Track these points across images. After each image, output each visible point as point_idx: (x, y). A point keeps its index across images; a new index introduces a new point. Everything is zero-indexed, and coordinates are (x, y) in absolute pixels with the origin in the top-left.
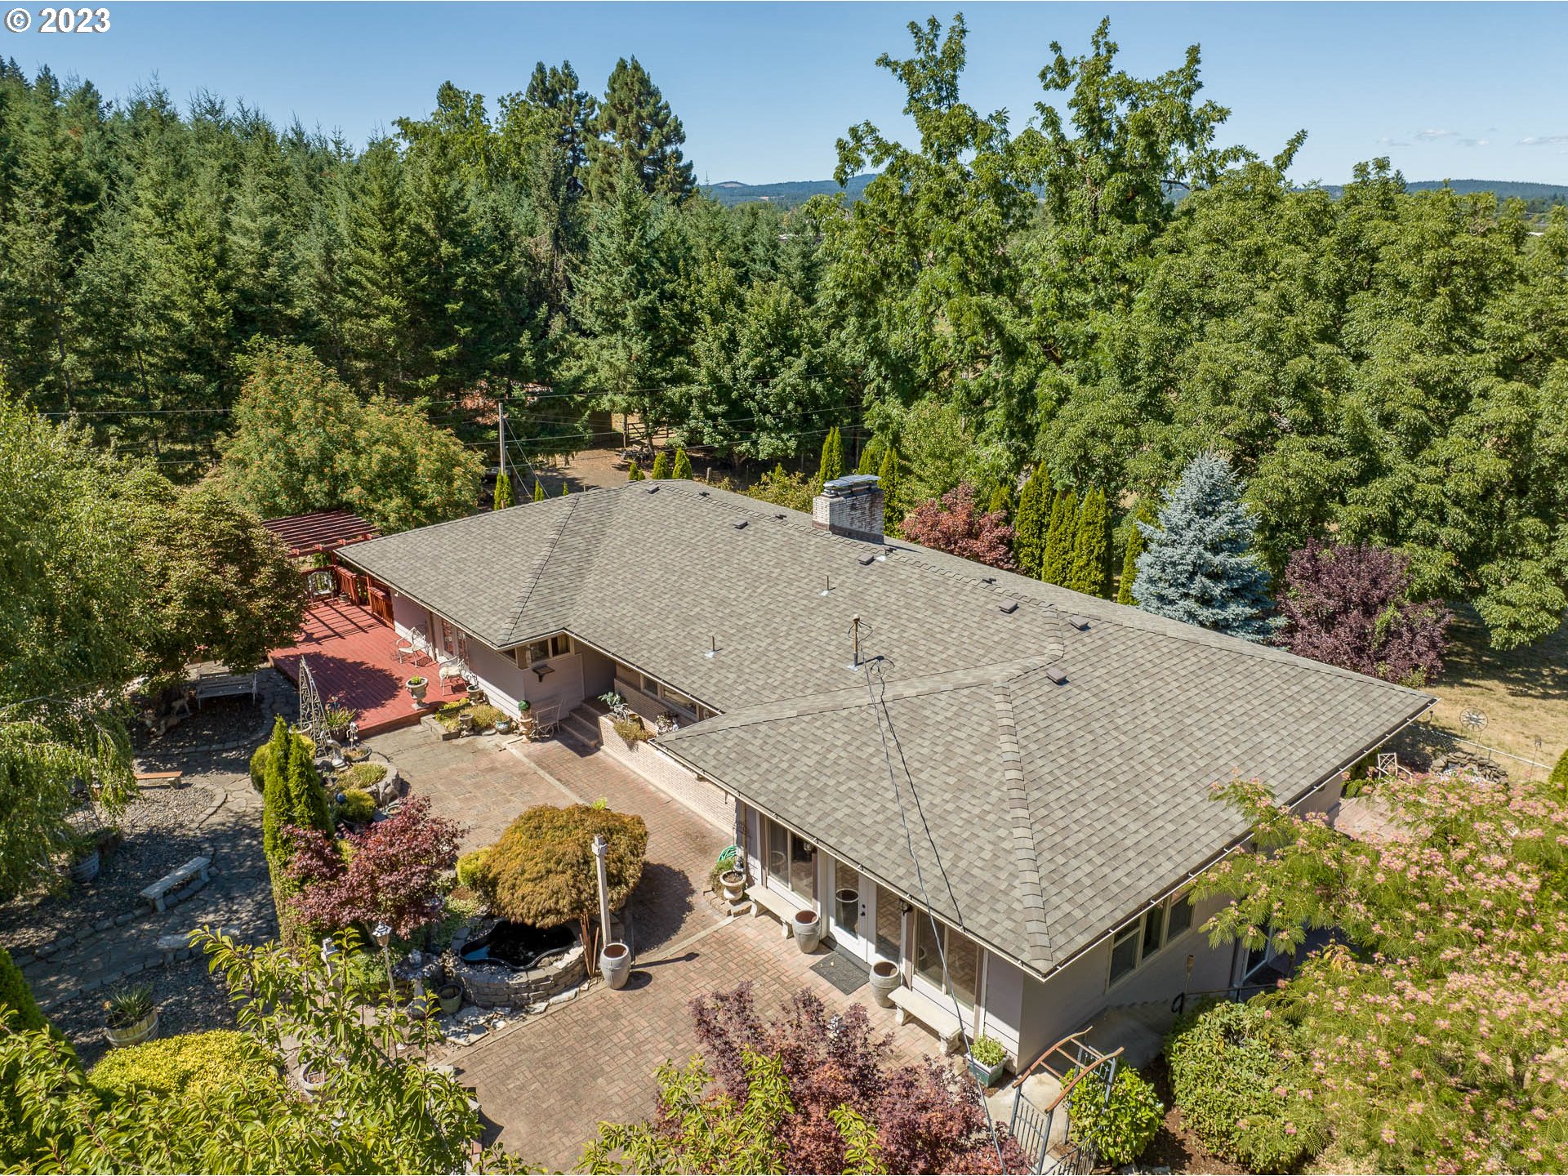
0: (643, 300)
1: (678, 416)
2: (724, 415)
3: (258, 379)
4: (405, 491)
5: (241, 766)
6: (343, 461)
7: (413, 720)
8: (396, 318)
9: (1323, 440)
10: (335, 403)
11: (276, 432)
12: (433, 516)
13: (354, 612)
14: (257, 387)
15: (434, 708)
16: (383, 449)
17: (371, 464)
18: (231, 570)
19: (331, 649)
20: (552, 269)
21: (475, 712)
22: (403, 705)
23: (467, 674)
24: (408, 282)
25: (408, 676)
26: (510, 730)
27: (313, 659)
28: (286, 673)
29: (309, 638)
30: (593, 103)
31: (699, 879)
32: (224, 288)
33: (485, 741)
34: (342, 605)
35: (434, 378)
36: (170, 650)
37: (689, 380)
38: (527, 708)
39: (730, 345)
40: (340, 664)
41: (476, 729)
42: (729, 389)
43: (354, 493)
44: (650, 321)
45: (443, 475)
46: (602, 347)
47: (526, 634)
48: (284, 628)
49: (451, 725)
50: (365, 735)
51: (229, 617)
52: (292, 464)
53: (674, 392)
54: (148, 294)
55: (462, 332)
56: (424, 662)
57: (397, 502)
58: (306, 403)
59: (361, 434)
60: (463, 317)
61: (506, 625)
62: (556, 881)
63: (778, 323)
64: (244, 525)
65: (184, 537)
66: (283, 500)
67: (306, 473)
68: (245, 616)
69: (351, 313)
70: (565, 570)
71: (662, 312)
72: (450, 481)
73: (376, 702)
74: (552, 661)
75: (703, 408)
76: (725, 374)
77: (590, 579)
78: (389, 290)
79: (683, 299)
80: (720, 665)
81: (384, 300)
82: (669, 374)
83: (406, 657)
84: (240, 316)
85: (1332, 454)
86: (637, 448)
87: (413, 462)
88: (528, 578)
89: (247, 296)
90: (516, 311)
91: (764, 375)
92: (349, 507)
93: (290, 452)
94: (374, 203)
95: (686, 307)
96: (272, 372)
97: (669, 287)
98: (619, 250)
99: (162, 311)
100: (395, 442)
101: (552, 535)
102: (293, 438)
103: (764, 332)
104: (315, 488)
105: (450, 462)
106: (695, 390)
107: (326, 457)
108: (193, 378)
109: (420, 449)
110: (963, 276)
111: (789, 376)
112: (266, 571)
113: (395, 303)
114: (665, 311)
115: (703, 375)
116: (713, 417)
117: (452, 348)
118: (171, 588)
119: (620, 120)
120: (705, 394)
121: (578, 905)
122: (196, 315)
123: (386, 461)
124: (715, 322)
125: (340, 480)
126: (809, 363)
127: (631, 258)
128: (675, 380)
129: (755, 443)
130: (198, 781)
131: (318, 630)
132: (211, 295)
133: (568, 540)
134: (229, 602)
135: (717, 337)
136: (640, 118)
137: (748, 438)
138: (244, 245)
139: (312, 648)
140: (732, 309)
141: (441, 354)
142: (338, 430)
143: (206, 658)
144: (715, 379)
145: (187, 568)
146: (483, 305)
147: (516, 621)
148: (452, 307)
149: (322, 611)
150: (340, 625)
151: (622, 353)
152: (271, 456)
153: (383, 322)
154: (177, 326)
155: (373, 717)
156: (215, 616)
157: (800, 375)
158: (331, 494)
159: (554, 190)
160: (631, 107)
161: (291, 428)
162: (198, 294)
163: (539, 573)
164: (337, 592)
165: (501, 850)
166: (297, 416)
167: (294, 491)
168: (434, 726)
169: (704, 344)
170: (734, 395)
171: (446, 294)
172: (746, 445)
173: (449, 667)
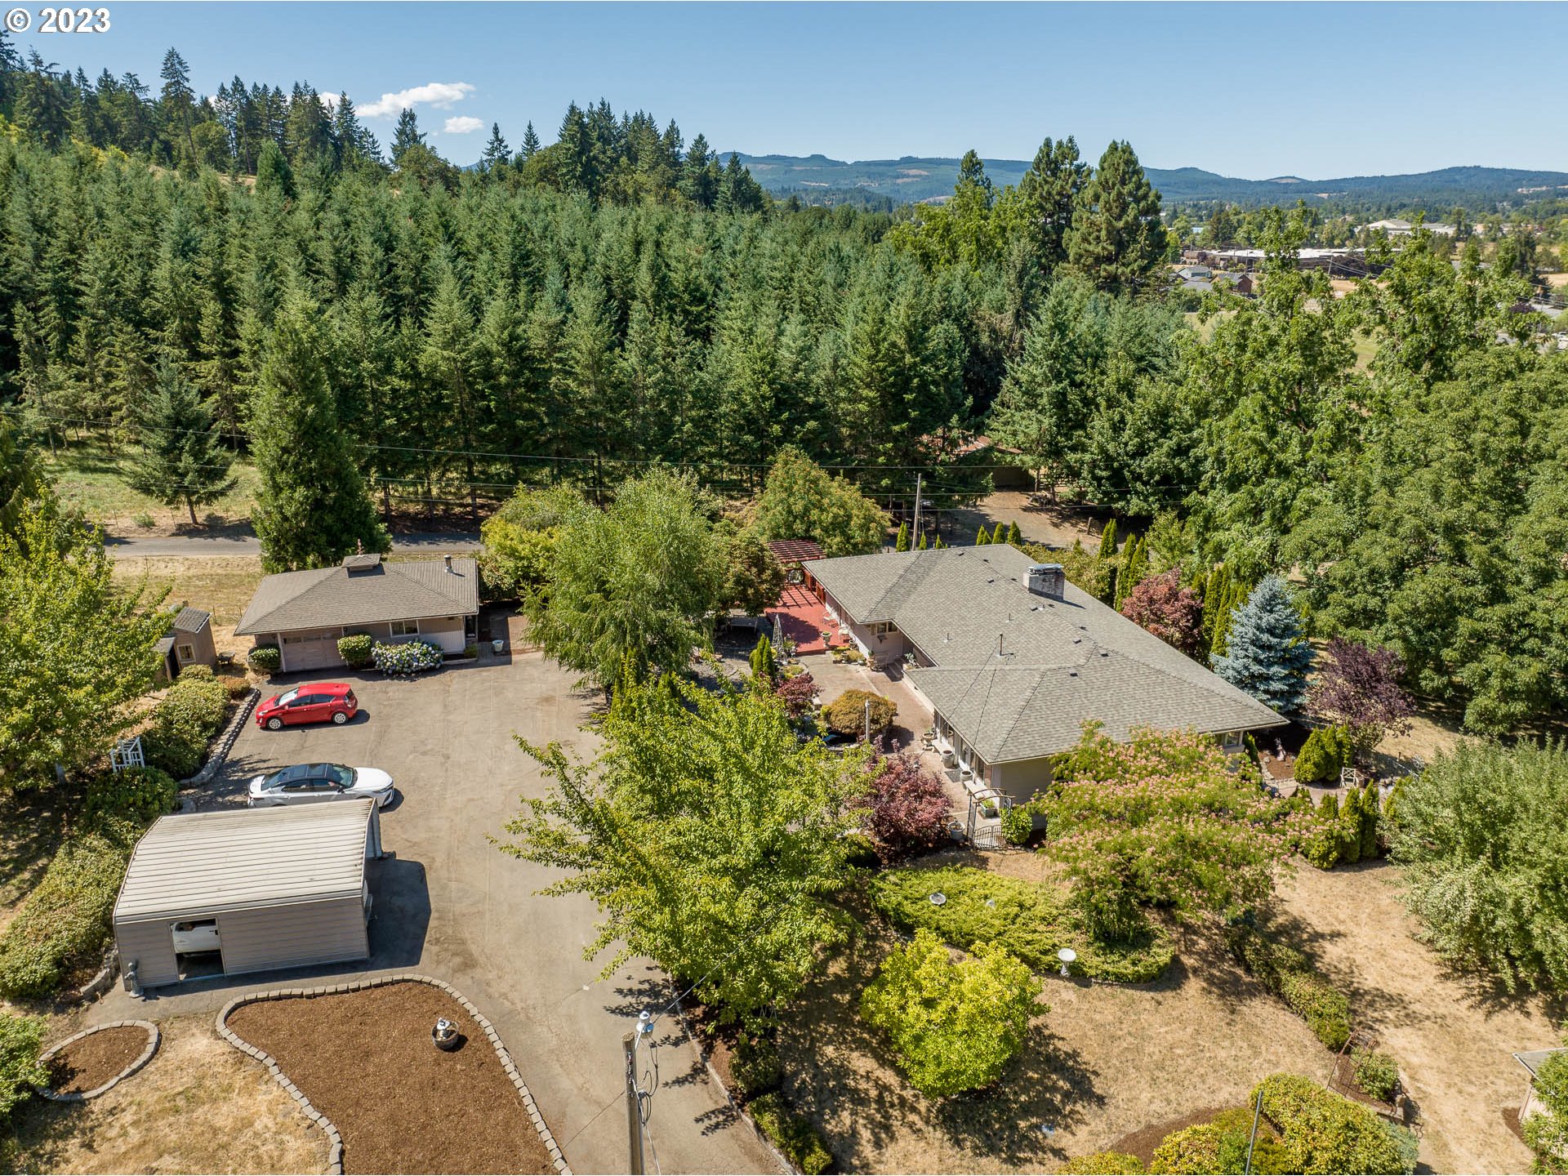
0: (1055, 387)
1: (1074, 474)
2: (1108, 479)
3: (779, 465)
4: (843, 533)
5: (746, 658)
6: (814, 514)
7: (821, 652)
8: (871, 404)
9: (1460, 571)
10: (815, 482)
11: (784, 495)
12: (857, 550)
13: (808, 594)
14: (778, 471)
15: (833, 648)
16: (835, 510)
17: (827, 518)
18: (754, 570)
19: (794, 612)
20: (1010, 340)
21: (852, 653)
22: (820, 644)
23: (852, 635)
24: (884, 380)
25: (825, 630)
26: (864, 664)
27: (783, 616)
28: (770, 619)
29: (784, 605)
30: (1090, 172)
31: (917, 736)
32: (771, 383)
33: (852, 667)
34: (804, 591)
35: (890, 445)
36: (726, 603)
37: (1084, 450)
38: (872, 654)
39: (1118, 427)
40: (796, 620)
41: (849, 661)
42: (1113, 459)
43: (817, 532)
44: (1060, 402)
45: (865, 528)
46: (1023, 418)
47: (873, 619)
48: (773, 598)
49: (838, 657)
50: (798, 655)
51: (750, 591)
52: (790, 512)
53: (1071, 457)
54: (731, 386)
55: (913, 414)
56: (835, 626)
57: (838, 539)
58: (801, 482)
59: (826, 501)
60: (914, 404)
61: (866, 613)
62: (852, 716)
63: (1158, 413)
64: (762, 550)
65: (737, 553)
66: (782, 531)
67: (796, 517)
68: (757, 591)
69: (844, 400)
70: (902, 591)
71: (1070, 397)
72: (868, 529)
73: (808, 641)
74: (888, 633)
75: (1091, 472)
76: (1111, 447)
77: (913, 597)
78: (868, 386)
79: (1089, 387)
80: (948, 646)
81: (865, 392)
82: (1070, 443)
83: (826, 622)
84: (778, 400)
85: (1469, 582)
86: (1044, 493)
87: (849, 517)
88: (882, 592)
89: (785, 388)
90: (952, 399)
91: (1141, 452)
92: (813, 539)
93: (789, 506)
94: (868, 329)
95: (1090, 394)
96: (786, 463)
97: (1078, 378)
98: (1043, 347)
99: (735, 397)
100: (843, 506)
101: (901, 572)
102: (792, 500)
103: (1146, 419)
104: (799, 527)
105: (870, 519)
106: (1087, 457)
107: (807, 510)
108: (749, 438)
109: (855, 512)
110: (1264, 408)
111: (1157, 457)
112: (769, 572)
113: (872, 394)
114: (1073, 396)
115: (1094, 448)
116: (1099, 479)
117: (904, 425)
118: (730, 575)
119: (1104, 196)
120: (1094, 461)
121: (858, 727)
122: (754, 399)
123: (836, 516)
124: (1109, 407)
125: (811, 525)
126: (1179, 445)
127: (1053, 355)
128: (1074, 449)
129: (1128, 502)
130: (728, 661)
131: (790, 602)
132: (765, 388)
133: (909, 575)
134: (751, 584)
135: (1110, 419)
136: (1120, 194)
137: (1125, 499)
138: (786, 357)
139: (784, 610)
140: (1124, 398)
141: (896, 428)
142: (815, 498)
143: (738, 607)
144: (1103, 450)
145: (737, 567)
146: (931, 397)
147: (871, 612)
148: (908, 397)
149: (794, 592)
150: (800, 600)
151: (1035, 426)
152: (779, 508)
153: (863, 407)
154: (744, 405)
155: (804, 647)
156: (745, 590)
157: (1168, 455)
158: (807, 531)
159: (1020, 278)
160: (1114, 185)
161: (791, 494)
162: (758, 386)
163: (889, 591)
164: (803, 582)
165: (836, 703)
166: (796, 488)
167: (789, 526)
168: (830, 656)
169: (1099, 423)
170: (1116, 464)
171: (905, 386)
172: (1122, 503)
173: (845, 630)
